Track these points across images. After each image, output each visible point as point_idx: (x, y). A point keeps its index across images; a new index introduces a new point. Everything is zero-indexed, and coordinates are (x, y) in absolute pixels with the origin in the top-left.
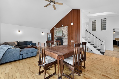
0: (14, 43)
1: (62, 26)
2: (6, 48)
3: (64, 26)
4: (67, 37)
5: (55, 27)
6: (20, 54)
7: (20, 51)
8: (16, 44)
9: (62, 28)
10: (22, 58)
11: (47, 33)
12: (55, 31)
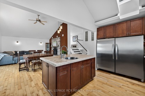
0: (12, 52)
1: (57, 36)
2: (3, 55)
3: (58, 37)
4: (59, 47)
5: (52, 38)
6: (13, 60)
7: (13, 58)
8: (14, 53)
9: (57, 38)
10: (14, 63)
11: (46, 43)
12: (52, 41)
